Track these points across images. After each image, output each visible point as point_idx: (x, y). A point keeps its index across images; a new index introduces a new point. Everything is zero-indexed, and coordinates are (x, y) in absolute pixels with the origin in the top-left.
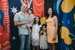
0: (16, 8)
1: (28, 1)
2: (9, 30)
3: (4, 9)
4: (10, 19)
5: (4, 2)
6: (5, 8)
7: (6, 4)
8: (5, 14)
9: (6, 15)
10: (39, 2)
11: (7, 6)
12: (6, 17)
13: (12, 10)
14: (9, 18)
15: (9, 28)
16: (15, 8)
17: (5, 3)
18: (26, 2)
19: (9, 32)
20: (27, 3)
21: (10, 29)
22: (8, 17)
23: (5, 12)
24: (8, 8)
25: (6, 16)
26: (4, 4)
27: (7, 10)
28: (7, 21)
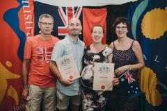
3: (27, 28)
5: (26, 13)
6: (28, 25)
10: (97, 13)
11: (31, 22)
17: (29, 16)
18: (68, 13)
23: (28, 34)
27: (31, 30)
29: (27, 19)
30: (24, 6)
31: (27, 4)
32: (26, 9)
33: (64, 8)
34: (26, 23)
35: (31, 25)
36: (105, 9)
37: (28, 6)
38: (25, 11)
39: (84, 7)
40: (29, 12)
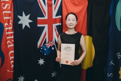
0: (29, 16)
1: (53, 2)
2: (12, 62)
3: (5, 18)
4: (14, 39)
5: (4, 2)
6: (6, 15)
7: (8, 6)
8: (7, 29)
9: (8, 31)
10: (77, 3)
11: (9, 12)
12: (8, 35)
13: (19, 20)
14: (13, 37)
15: (13, 57)
16: (26, 15)
18: (48, 3)
19: (13, 66)
20: (52, 5)
21: (14, 60)
22: (11, 35)
23: (6, 24)
24: (12, 15)
25: (7, 33)
26: (4, 6)
27: (9, 20)
28: (9, 44)
29: (5, 8)
34: (4, 12)
35: (9, 15)
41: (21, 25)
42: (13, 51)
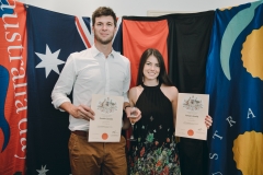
0: (58, 52)
2: (24, 139)
3: (11, 58)
4: (29, 95)
5: (9, 29)
6: (13, 53)
7: (17, 37)
9: (17, 81)
11: (20, 47)
12: (17, 90)
13: (39, 61)
14: (24, 93)
15: (25, 131)
16: (53, 52)
17: (15, 34)
19: (24, 147)
21: (28, 135)
22: (22, 89)
23: (14, 70)
24: (25, 53)
25: (15, 86)
26: (10, 37)
27: (20, 62)
28: (19, 106)
29: (12, 40)
30: (4, 16)
31: (11, 11)
32: (9, 21)
33: (86, 20)
34: (10, 48)
35: (21, 54)
36: (165, 21)
37: (15, 16)
38: (6, 26)
39: (125, 18)
40: (17, 26)
41: (44, 69)
42: (25, 120)
